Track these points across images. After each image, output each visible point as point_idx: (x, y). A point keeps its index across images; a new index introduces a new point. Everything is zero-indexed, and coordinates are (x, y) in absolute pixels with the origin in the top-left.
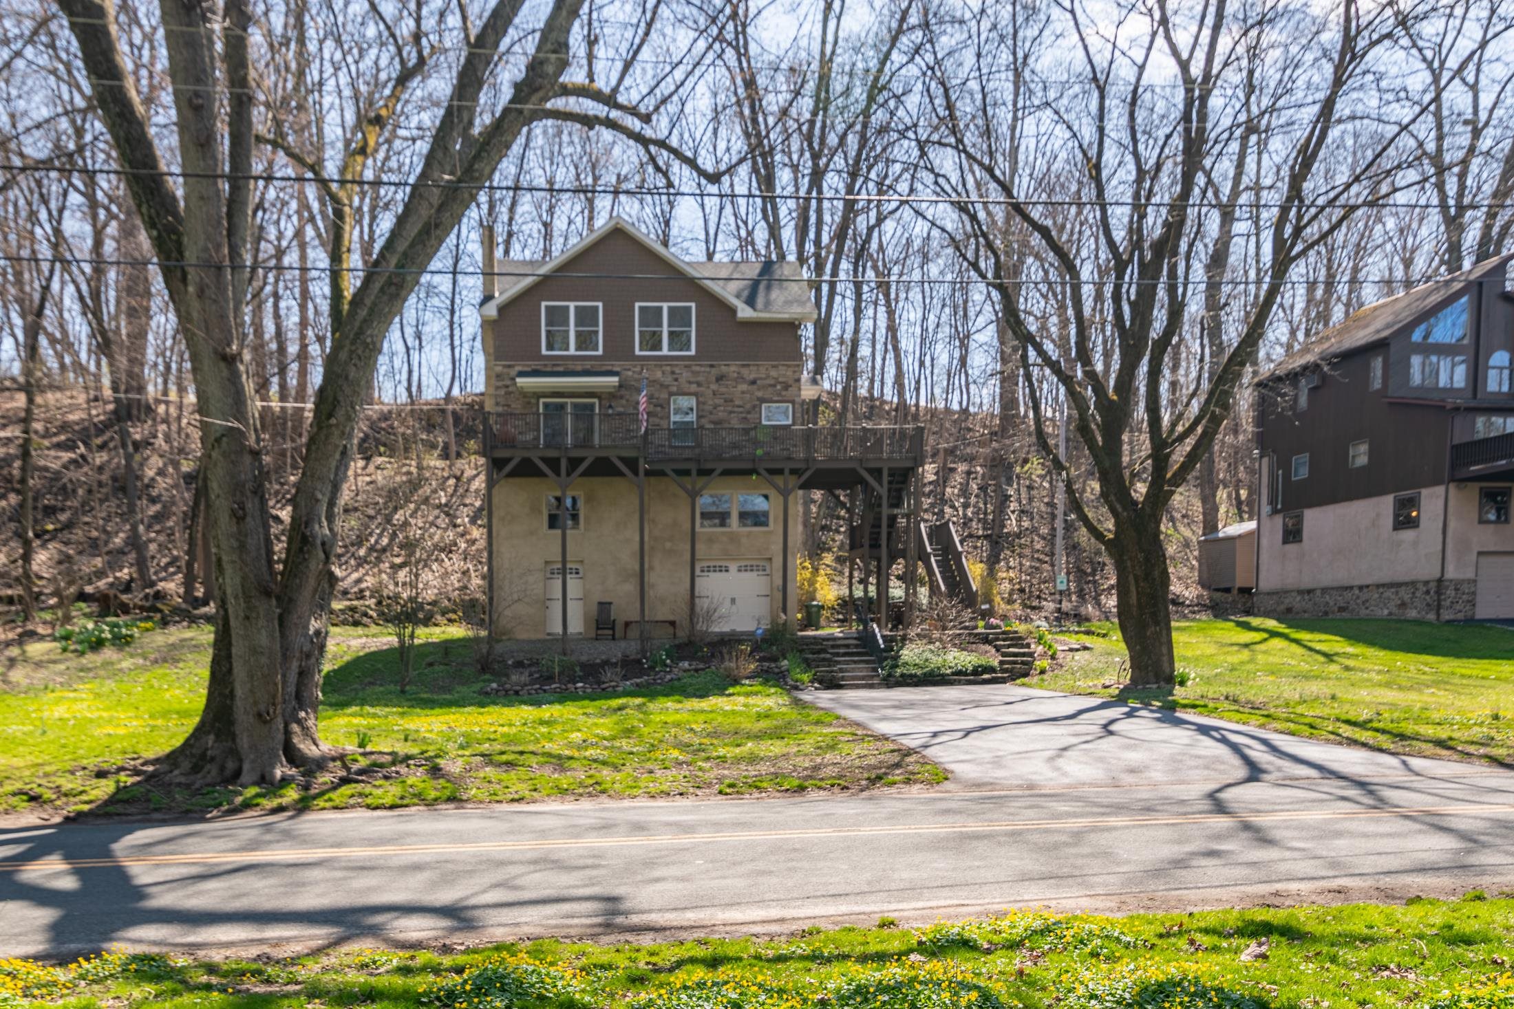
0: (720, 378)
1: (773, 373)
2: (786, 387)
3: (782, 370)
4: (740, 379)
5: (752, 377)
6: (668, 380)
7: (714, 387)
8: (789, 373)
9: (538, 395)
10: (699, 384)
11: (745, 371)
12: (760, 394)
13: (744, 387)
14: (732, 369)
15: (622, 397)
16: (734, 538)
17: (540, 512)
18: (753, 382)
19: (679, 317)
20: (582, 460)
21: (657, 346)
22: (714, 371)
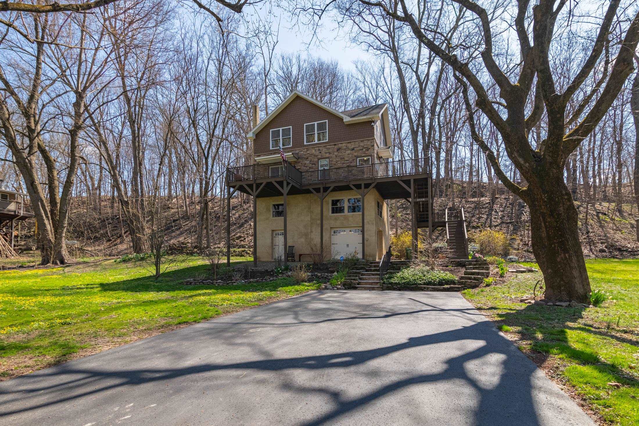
0: (338, 150)
1: (362, 144)
2: (368, 149)
3: (366, 142)
4: (347, 148)
5: (352, 147)
6: (317, 153)
7: (336, 153)
8: (369, 143)
9: (268, 165)
10: (330, 153)
11: (349, 145)
12: (356, 154)
13: (349, 152)
14: (343, 145)
15: (299, 162)
16: (346, 218)
17: (270, 211)
18: (353, 149)
19: (321, 127)
20: (261, 184)
21: (313, 140)
22: (336, 147)
